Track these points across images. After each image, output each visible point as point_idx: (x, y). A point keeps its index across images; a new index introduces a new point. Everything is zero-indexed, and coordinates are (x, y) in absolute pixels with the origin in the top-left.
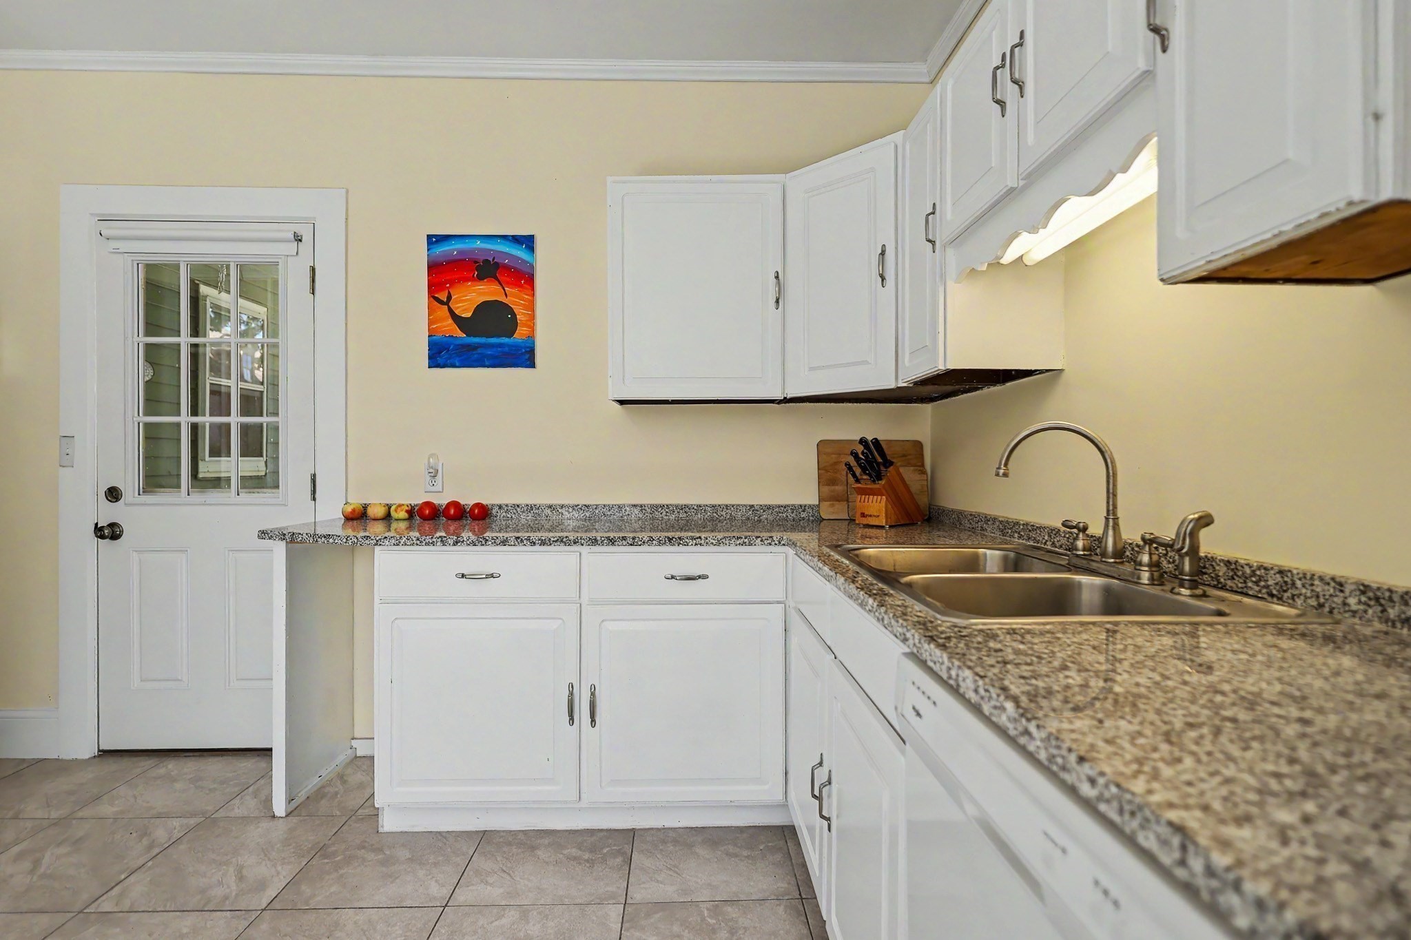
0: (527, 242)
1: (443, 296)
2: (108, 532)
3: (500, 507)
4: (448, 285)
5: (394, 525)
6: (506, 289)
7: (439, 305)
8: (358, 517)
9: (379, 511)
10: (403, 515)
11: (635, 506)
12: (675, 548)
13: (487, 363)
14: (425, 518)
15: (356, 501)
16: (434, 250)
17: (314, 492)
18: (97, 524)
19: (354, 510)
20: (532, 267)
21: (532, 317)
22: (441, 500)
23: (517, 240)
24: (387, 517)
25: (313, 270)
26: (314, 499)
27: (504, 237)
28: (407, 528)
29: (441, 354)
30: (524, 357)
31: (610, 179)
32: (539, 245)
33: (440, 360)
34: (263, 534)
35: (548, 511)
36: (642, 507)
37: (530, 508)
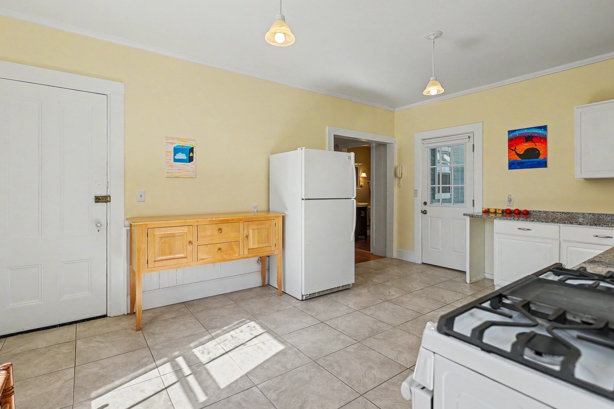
0: (545, 128)
1: (513, 148)
2: (424, 212)
3: (533, 211)
4: (515, 145)
5: (498, 215)
6: (536, 144)
7: (512, 151)
8: (487, 212)
9: (493, 211)
10: (500, 212)
11: (590, 214)
12: (598, 227)
13: (528, 167)
14: (507, 213)
15: (486, 207)
16: (510, 135)
17: (473, 205)
18: (422, 210)
19: (485, 210)
20: (546, 136)
21: (546, 152)
22: (513, 208)
23: (540, 128)
24: (495, 213)
25: (473, 145)
26: (474, 206)
27: (535, 128)
28: (502, 216)
29: (512, 165)
30: (543, 164)
31: (575, 107)
32: (549, 129)
33: (512, 167)
34: (464, 215)
35: (552, 214)
36: (594, 214)
37: (545, 212)
